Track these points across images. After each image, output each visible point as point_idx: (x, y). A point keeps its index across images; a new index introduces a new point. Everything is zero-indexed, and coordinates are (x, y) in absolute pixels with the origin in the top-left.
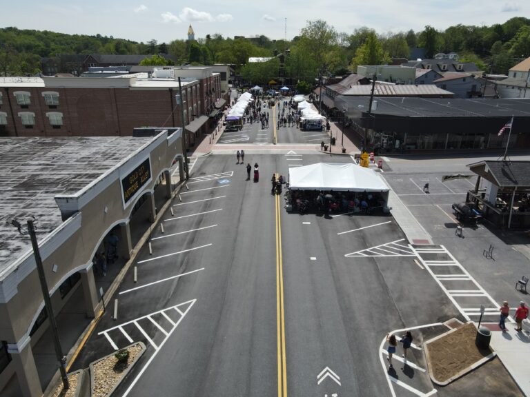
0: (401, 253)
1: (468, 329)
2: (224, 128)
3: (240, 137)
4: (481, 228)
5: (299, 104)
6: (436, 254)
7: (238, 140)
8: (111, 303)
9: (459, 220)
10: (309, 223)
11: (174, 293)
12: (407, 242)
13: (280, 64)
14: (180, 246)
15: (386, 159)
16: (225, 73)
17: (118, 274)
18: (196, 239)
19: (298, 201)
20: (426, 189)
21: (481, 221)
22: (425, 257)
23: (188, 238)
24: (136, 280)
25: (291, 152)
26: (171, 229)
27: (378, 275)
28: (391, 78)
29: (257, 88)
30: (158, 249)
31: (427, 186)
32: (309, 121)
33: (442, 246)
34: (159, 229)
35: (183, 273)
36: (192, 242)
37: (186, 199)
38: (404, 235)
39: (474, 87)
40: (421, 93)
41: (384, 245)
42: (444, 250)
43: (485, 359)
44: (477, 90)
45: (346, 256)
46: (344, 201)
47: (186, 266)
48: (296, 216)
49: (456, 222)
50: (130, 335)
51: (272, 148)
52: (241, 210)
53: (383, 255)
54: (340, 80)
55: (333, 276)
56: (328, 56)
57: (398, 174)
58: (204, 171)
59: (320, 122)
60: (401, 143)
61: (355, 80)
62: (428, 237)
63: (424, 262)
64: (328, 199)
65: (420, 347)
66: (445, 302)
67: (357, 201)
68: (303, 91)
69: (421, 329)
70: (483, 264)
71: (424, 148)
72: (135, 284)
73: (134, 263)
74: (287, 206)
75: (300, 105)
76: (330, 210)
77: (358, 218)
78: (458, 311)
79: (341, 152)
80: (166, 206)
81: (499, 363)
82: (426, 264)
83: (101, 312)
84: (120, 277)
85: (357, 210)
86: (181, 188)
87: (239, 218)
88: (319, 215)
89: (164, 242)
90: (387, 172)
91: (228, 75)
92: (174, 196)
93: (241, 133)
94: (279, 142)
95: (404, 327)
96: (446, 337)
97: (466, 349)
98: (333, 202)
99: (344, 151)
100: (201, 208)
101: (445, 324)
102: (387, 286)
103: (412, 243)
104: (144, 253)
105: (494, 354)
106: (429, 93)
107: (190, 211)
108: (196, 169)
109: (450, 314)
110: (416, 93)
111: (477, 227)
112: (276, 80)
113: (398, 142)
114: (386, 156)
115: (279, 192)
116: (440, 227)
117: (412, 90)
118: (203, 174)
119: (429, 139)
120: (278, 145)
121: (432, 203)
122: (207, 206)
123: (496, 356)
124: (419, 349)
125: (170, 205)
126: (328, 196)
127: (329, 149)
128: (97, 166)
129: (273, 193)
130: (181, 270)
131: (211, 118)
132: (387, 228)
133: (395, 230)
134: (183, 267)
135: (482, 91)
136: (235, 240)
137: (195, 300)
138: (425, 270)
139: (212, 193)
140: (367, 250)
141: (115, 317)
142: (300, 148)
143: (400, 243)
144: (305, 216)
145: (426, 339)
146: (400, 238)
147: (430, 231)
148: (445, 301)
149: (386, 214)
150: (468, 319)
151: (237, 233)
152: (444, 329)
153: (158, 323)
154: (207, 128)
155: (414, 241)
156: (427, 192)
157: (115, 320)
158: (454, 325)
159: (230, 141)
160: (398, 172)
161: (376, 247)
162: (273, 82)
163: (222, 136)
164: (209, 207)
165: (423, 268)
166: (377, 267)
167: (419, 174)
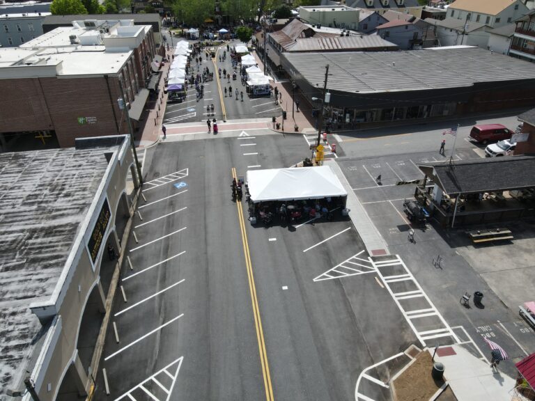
0: (363, 269)
1: (424, 358)
2: (166, 98)
3: (185, 112)
5: (243, 58)
6: (393, 266)
8: (100, 373)
9: (410, 220)
10: (275, 239)
11: (160, 351)
12: (366, 254)
14: (153, 287)
15: (338, 138)
16: (157, 24)
17: (98, 335)
18: (167, 275)
19: (262, 213)
20: (379, 181)
21: (430, 221)
23: (159, 273)
24: (118, 340)
25: (244, 133)
26: (139, 262)
27: (345, 300)
28: (334, 22)
29: (192, 30)
30: (133, 293)
31: (379, 178)
32: (256, 87)
33: (397, 256)
34: (127, 265)
35: (163, 323)
36: (164, 281)
37: (147, 215)
38: (364, 246)
39: (416, 35)
40: (366, 46)
41: (347, 261)
42: (399, 261)
43: (440, 390)
44: (418, 38)
45: (315, 280)
47: (165, 313)
48: (261, 230)
49: (407, 222)
51: (224, 127)
52: (206, 227)
53: (348, 275)
54: (282, 26)
55: (306, 309)
57: (352, 160)
58: (157, 170)
59: (267, 87)
60: (351, 118)
62: (385, 246)
63: (383, 278)
64: (290, 210)
65: (387, 384)
66: (404, 327)
67: (318, 207)
68: (244, 38)
69: (387, 363)
70: (432, 274)
72: (118, 346)
73: (112, 318)
74: (251, 219)
77: (321, 227)
78: (415, 336)
79: (293, 131)
80: (127, 230)
81: (450, 392)
82: (385, 282)
83: (92, 388)
84: (101, 338)
86: (138, 199)
87: (206, 239)
88: (283, 226)
89: (135, 282)
90: (342, 158)
91: (160, 25)
92: (132, 213)
94: (229, 118)
95: (373, 364)
96: (407, 370)
97: (424, 382)
99: (296, 129)
100: (164, 228)
101: (406, 352)
102: (354, 315)
103: (371, 254)
104: (118, 303)
105: (447, 383)
106: (374, 46)
108: (148, 168)
109: (409, 340)
111: (426, 228)
112: (212, 18)
113: (348, 116)
115: (240, 199)
116: (394, 231)
118: (156, 175)
119: (377, 112)
120: (228, 123)
121: (385, 199)
122: (170, 224)
124: (387, 387)
125: (132, 229)
126: (291, 207)
127: (281, 126)
129: (234, 200)
130: (161, 319)
132: (347, 237)
133: (354, 239)
134: (163, 315)
135: (423, 39)
136: (207, 271)
137: (182, 358)
138: (385, 288)
139: (172, 205)
140: (333, 269)
141: (108, 392)
142: (252, 126)
143: (361, 256)
145: (392, 374)
146: (360, 250)
147: (386, 237)
148: (403, 325)
149: (347, 218)
150: (424, 344)
151: (207, 262)
152: (404, 360)
156: (380, 184)
157: (108, 395)
158: (413, 353)
160: (351, 157)
161: (340, 265)
162: (208, 20)
164: (173, 225)
165: (383, 287)
166: (344, 291)
167: (371, 158)
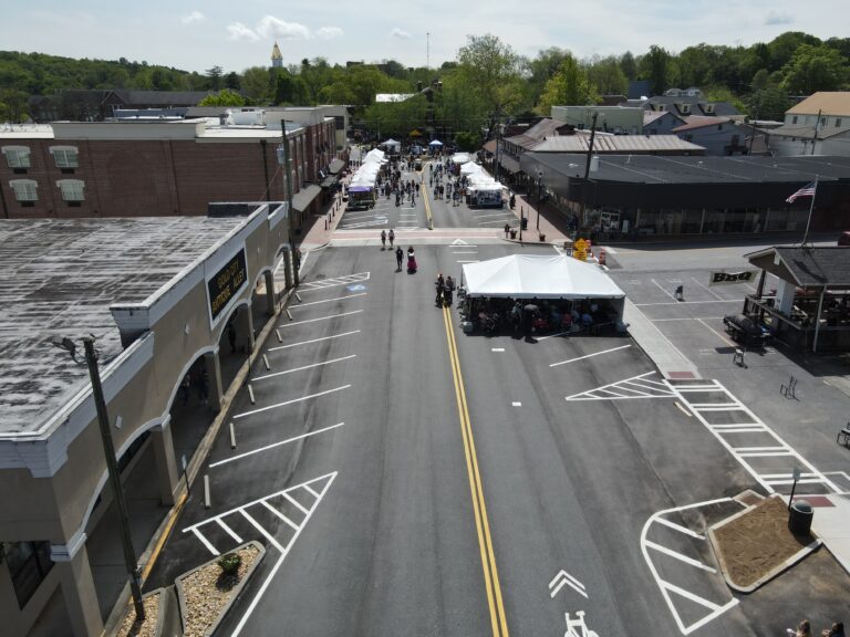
0: (652, 392)
1: (773, 506)
2: (345, 205)
3: (373, 219)
4: (771, 352)
5: (462, 166)
6: (707, 393)
7: (371, 223)
8: (199, 481)
9: (736, 341)
10: (502, 350)
11: (301, 463)
12: (659, 376)
13: (428, 104)
14: (299, 390)
15: (609, 250)
16: (342, 118)
17: (204, 435)
18: (323, 379)
19: (482, 315)
20: (679, 295)
21: (771, 342)
22: (692, 397)
23: (311, 376)
24: (234, 444)
25: (458, 241)
26: (280, 363)
27: (622, 425)
28: (605, 125)
29: (390, 142)
30: (265, 395)
31: (680, 290)
32: (481, 193)
33: (715, 381)
34: (261, 364)
35: (309, 431)
36: (317, 383)
37: (299, 316)
38: (654, 366)
39: (736, 139)
40: (655, 148)
41: (625, 381)
42: (718, 386)
43: (806, 550)
44: (740, 144)
45: (568, 399)
46: (555, 315)
47: (314, 420)
48: (480, 340)
49: (732, 344)
50: (236, 531)
51: (427, 235)
52: (390, 332)
53: (626, 397)
54: (525, 130)
55: (552, 430)
56: (502, 92)
57: (633, 273)
58: (322, 271)
59: (498, 194)
60: (631, 225)
61: (550, 128)
62: (692, 368)
63: (690, 406)
64: (530, 312)
65: (703, 534)
66: (731, 466)
67: (575, 313)
68: (466, 147)
69: (700, 508)
70: (782, 406)
71: (666, 232)
72: (233, 451)
73: (228, 419)
74: (465, 323)
75: (464, 169)
76: (534, 329)
77: (580, 341)
78: (753, 479)
79: (537, 240)
80: (268, 327)
81: (828, 556)
82: (694, 409)
83: (184, 497)
84: (208, 440)
85: (576, 328)
86: (289, 299)
87: (390, 345)
88: (516, 336)
89: (271, 383)
90: (614, 270)
91: (346, 121)
92: (278, 311)
93: (374, 213)
94: (436, 226)
95: (675, 506)
96: (741, 518)
97: (775, 535)
98: (537, 317)
99: (542, 238)
100: (325, 330)
101: (737, 498)
102: (638, 444)
103: (668, 377)
104: (242, 401)
105: (819, 541)
106: (668, 148)
107: (308, 335)
108: (308, 270)
109: (741, 483)
110: (648, 148)
111: (765, 351)
112: (420, 131)
113: (626, 223)
114: (610, 245)
115: (449, 304)
116: (709, 352)
117: (642, 144)
118: (321, 277)
119: (675, 219)
120: (435, 230)
121: (690, 316)
122: (335, 326)
123: (822, 545)
124: (702, 538)
125: (275, 326)
126: (531, 307)
127: (518, 235)
128: (159, 262)
129: (439, 303)
130: (308, 427)
131: (324, 189)
132: (625, 355)
133: (638, 357)
134: (310, 422)
135: (748, 145)
136: (388, 378)
137: (335, 474)
138: (694, 417)
139: (340, 306)
140: (599, 389)
141: (208, 503)
142: (472, 234)
143: (650, 377)
144: (494, 339)
145: (710, 522)
146: (649, 370)
147: (694, 360)
148: (731, 464)
149: (622, 333)
150: (771, 490)
151: (389, 368)
152: (736, 507)
153: (280, 511)
154: (318, 205)
155: (671, 374)
156: (680, 300)
157: (208, 508)
158: (750, 500)
159: (358, 225)
160: (631, 270)
161: (613, 385)
162: (415, 133)
163: (344, 217)
164: (338, 328)
165: (690, 415)
166: (619, 415)
167: (664, 271)
